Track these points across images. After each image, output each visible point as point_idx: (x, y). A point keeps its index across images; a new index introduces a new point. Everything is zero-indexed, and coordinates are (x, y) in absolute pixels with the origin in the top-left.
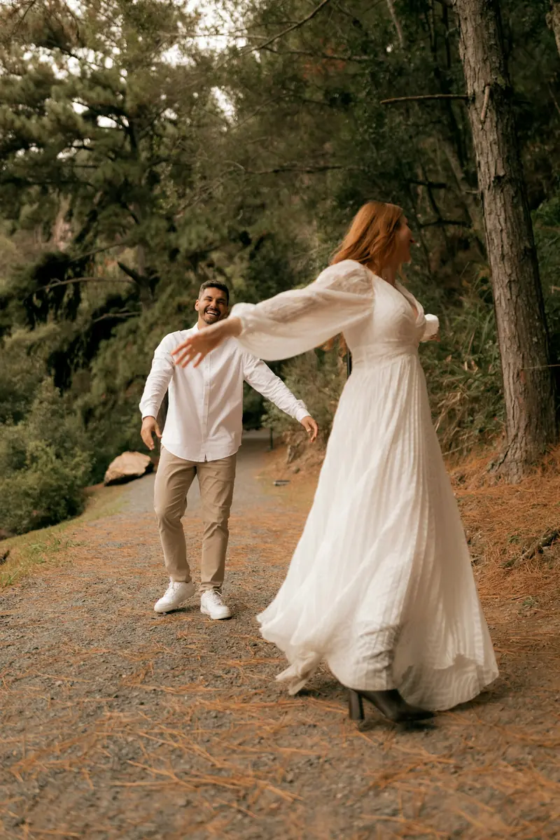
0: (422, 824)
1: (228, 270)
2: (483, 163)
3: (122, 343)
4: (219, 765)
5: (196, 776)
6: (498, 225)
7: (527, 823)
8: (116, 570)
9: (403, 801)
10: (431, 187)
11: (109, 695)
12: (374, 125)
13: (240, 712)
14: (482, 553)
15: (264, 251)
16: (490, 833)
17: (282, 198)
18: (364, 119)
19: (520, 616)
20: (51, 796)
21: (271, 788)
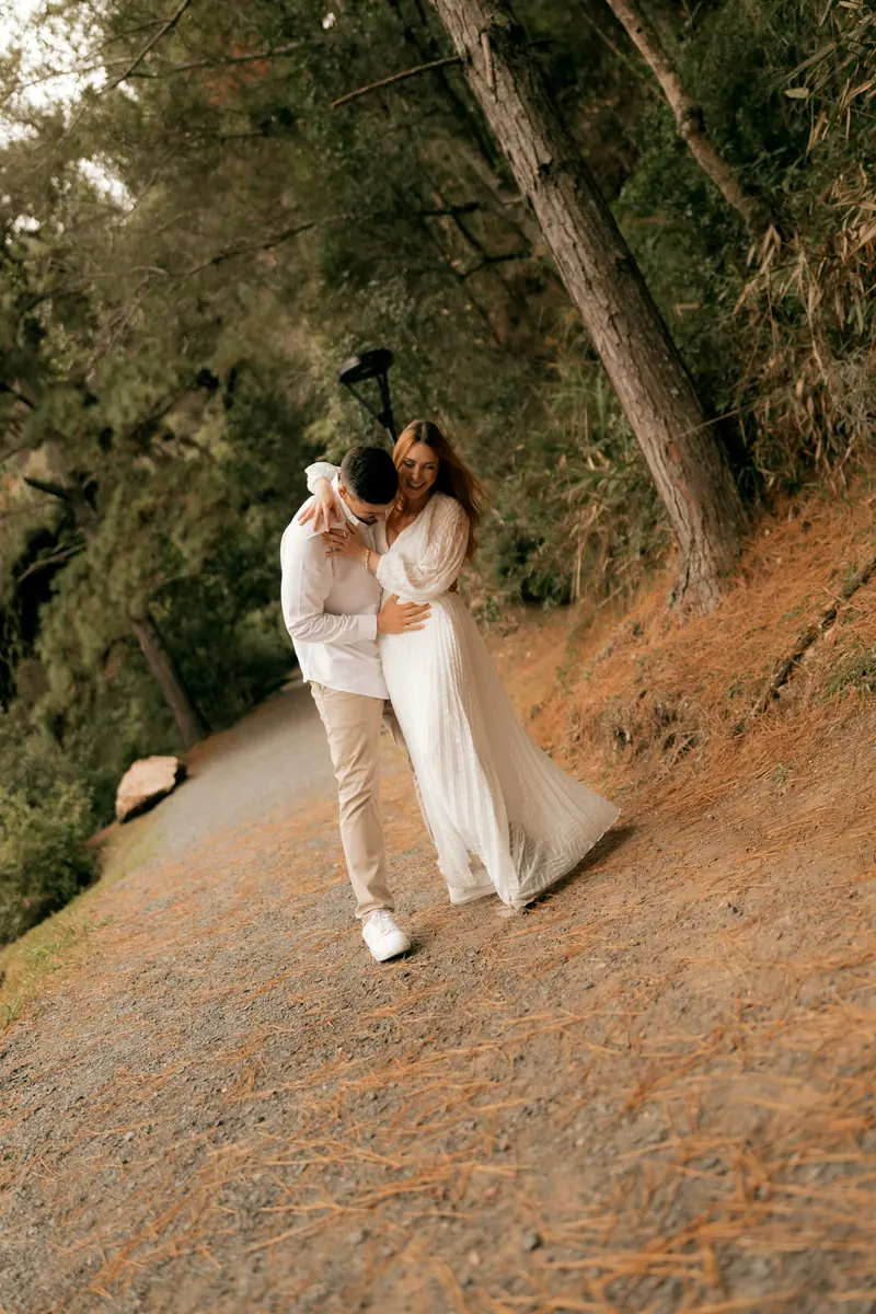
0: (706, 1138)
1: (199, 437)
2: (514, 152)
3: (73, 601)
4: (396, 1165)
5: (369, 1192)
6: (567, 240)
7: (849, 1080)
8: (170, 942)
9: (672, 1116)
10: (456, 213)
11: (209, 1126)
12: (340, 145)
13: (409, 1079)
14: (696, 728)
15: (244, 390)
16: (802, 1114)
17: (243, 300)
18: (324, 141)
19: (773, 798)
20: (160, 1303)
21: (481, 1168)
